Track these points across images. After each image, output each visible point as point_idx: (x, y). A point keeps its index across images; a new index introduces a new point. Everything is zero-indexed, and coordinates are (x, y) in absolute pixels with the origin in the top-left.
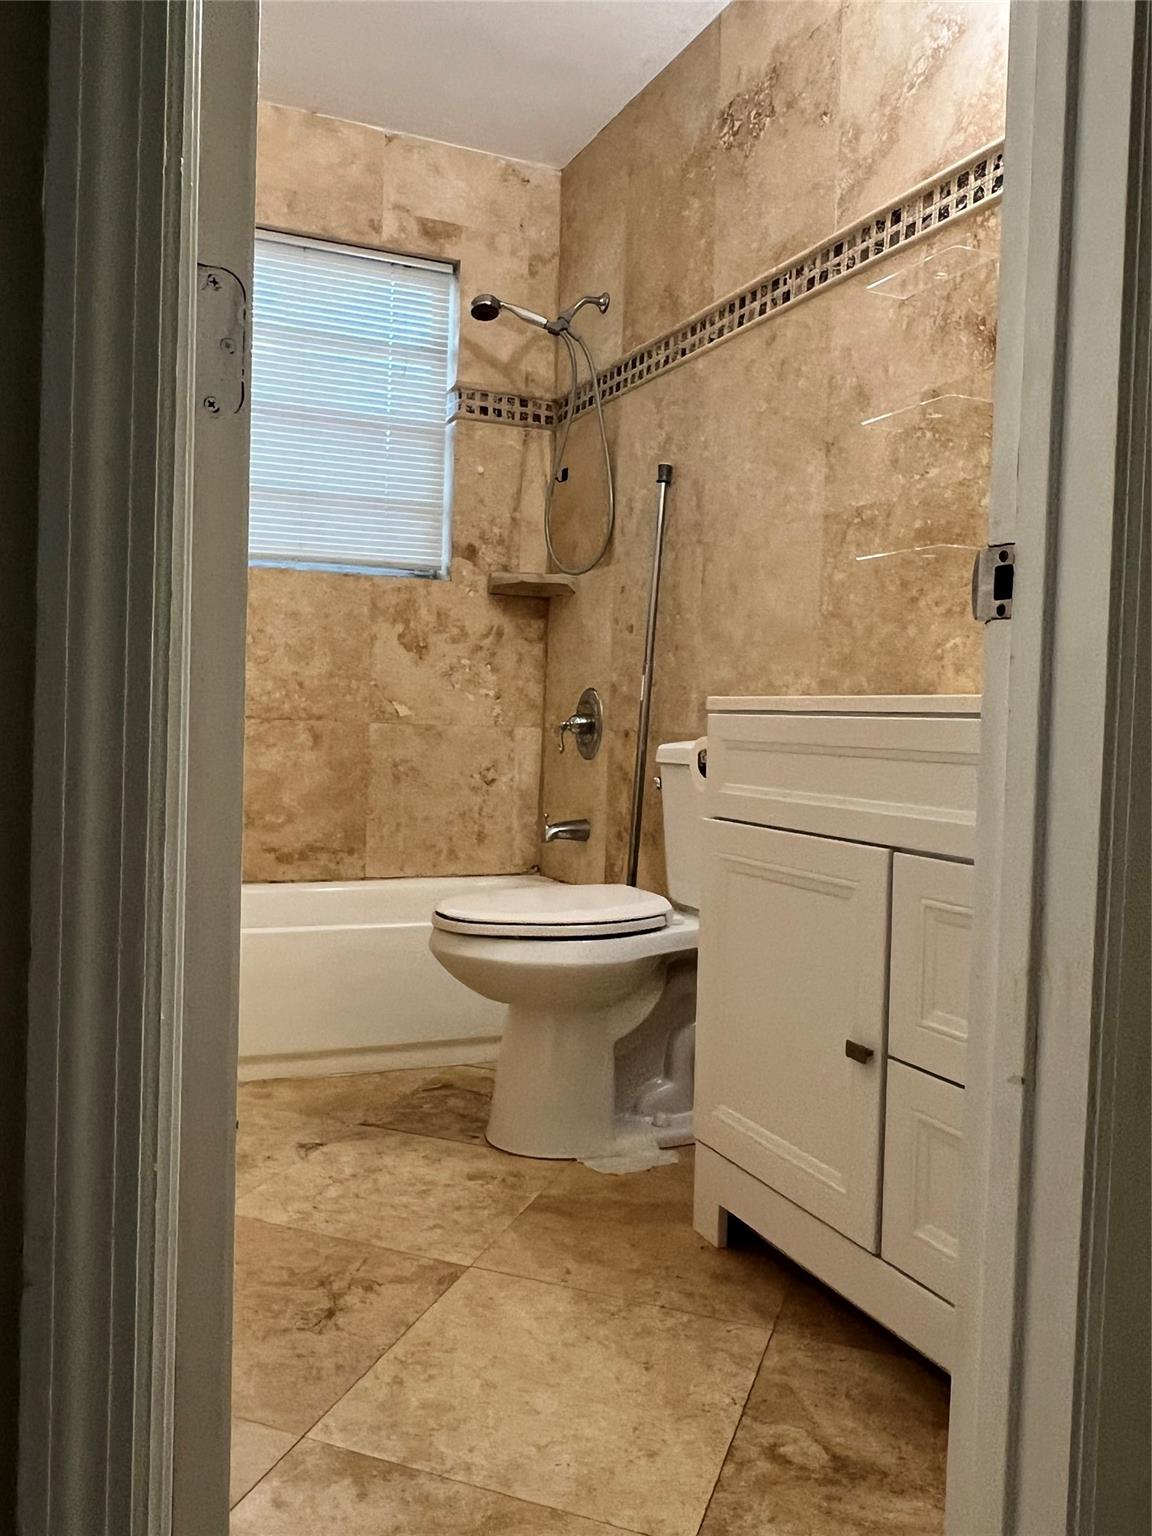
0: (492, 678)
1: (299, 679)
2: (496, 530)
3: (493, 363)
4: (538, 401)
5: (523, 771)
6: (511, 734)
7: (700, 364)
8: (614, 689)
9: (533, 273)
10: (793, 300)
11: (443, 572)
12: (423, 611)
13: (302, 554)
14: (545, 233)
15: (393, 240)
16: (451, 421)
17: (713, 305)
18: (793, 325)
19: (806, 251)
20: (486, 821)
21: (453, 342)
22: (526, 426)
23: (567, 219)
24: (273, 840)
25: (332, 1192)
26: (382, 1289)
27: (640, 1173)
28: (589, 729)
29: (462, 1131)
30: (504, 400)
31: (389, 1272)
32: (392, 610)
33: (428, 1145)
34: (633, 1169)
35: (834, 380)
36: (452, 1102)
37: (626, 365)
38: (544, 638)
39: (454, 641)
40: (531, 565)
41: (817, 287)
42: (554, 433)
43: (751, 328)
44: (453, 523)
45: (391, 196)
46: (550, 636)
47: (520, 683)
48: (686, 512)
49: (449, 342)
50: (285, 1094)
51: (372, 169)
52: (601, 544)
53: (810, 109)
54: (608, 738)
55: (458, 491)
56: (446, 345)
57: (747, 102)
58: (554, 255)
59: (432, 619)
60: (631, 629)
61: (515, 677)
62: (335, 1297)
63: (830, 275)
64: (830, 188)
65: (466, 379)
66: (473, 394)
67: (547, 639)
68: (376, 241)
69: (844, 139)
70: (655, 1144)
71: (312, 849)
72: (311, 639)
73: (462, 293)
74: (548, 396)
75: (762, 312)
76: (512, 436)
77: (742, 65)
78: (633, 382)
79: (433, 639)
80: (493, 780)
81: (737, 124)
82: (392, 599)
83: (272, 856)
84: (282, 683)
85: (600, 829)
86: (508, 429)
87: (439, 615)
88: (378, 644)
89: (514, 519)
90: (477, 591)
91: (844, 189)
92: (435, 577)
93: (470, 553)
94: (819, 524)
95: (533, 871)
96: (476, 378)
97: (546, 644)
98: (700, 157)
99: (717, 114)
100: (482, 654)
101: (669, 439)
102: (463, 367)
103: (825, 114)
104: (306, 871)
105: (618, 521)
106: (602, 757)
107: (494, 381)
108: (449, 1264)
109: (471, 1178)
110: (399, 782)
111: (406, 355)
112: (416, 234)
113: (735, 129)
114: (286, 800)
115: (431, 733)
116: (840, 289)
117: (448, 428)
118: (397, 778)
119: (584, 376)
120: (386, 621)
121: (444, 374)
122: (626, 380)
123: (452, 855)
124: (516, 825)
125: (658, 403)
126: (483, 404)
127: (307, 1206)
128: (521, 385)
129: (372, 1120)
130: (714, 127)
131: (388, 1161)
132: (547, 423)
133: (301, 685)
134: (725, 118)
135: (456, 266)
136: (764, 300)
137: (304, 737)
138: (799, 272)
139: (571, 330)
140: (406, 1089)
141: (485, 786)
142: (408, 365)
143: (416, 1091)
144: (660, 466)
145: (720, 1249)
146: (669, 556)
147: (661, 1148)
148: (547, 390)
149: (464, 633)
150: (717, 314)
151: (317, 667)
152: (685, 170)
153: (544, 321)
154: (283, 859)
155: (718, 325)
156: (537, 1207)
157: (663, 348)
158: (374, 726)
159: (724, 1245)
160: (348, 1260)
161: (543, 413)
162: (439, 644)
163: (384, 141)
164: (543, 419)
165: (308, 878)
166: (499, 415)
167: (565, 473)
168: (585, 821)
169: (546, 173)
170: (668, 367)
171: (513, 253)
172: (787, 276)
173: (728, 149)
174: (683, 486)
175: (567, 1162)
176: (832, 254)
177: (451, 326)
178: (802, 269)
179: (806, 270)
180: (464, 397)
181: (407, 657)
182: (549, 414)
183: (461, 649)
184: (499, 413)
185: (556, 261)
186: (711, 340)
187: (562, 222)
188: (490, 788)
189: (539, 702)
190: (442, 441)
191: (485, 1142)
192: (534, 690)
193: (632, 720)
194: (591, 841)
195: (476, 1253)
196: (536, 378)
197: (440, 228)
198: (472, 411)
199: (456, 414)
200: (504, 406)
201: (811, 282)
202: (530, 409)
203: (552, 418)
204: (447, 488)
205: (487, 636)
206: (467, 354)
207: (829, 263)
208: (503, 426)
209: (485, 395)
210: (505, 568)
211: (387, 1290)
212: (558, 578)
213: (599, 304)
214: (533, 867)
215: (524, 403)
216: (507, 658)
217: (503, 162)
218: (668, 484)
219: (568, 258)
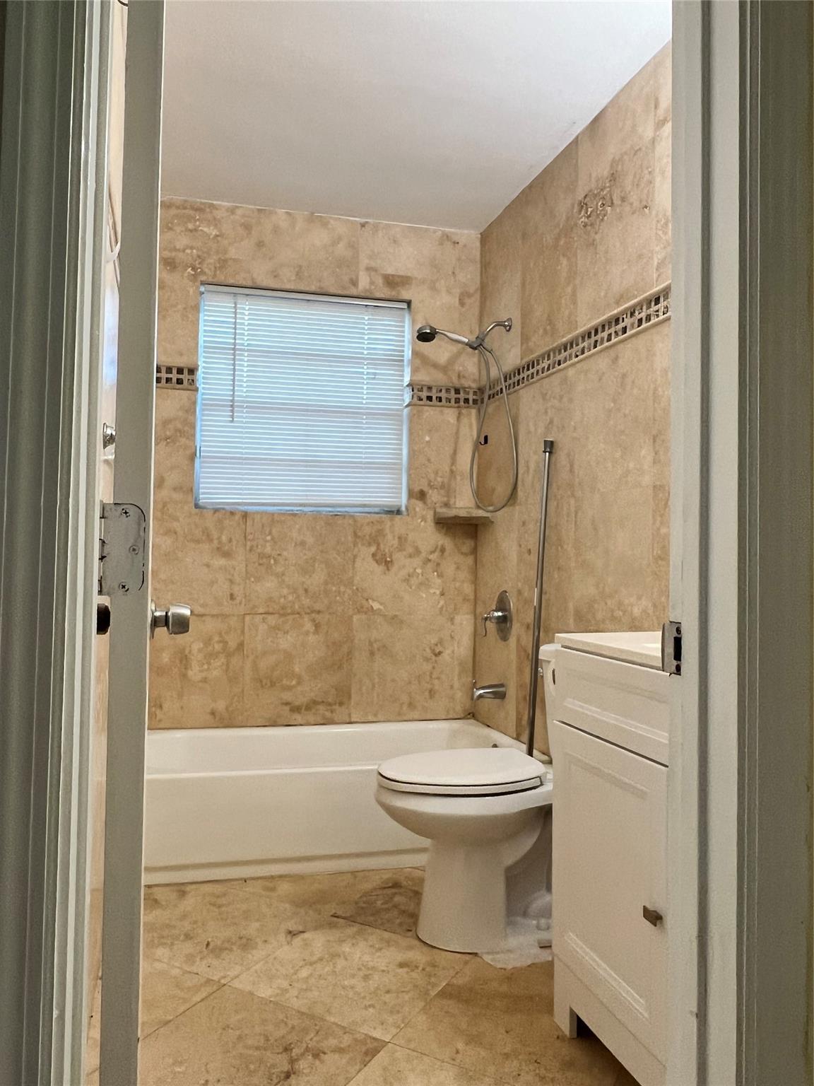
0: (439, 581)
1: (305, 586)
2: (439, 479)
3: (435, 366)
4: (467, 390)
5: (460, 647)
6: (452, 620)
7: (571, 372)
8: (520, 592)
9: (462, 304)
10: (629, 333)
11: (403, 509)
12: (390, 537)
13: (307, 502)
14: (470, 276)
15: (366, 291)
16: (407, 406)
17: (577, 332)
18: (628, 351)
19: (636, 301)
20: (436, 682)
21: (408, 354)
22: (459, 407)
23: (485, 265)
24: (287, 696)
25: (304, 973)
26: (325, 1057)
27: (521, 969)
28: (504, 620)
29: (401, 924)
30: (443, 391)
31: (332, 1042)
32: (367, 537)
33: (375, 936)
34: (518, 965)
35: (657, 392)
36: (397, 899)
37: (524, 368)
38: (474, 551)
39: (410, 556)
40: (464, 504)
41: (644, 325)
42: (479, 411)
43: (601, 351)
44: (409, 476)
45: (364, 262)
46: (479, 548)
47: (458, 584)
48: (563, 475)
49: (405, 354)
50: (284, 888)
51: (352, 246)
52: (509, 492)
53: (636, 204)
54: (516, 629)
55: (412, 454)
56: (403, 356)
57: (596, 195)
58: (477, 290)
59: (396, 542)
60: (529, 552)
61: (454, 580)
62: (292, 1061)
63: (652, 318)
64: (652, 258)
65: (415, 378)
66: (422, 388)
67: (476, 552)
68: (354, 291)
69: (659, 225)
70: (536, 944)
71: (315, 703)
72: (314, 559)
73: (413, 322)
74: (474, 385)
75: (609, 339)
76: (450, 415)
77: (594, 170)
78: (528, 380)
79: (397, 556)
80: (440, 653)
81: (590, 210)
82: (367, 530)
83: (287, 708)
84: (294, 591)
85: (512, 692)
86: (447, 411)
87: (400, 538)
88: (358, 561)
89: (452, 471)
90: (426, 522)
91: (659, 259)
92: (399, 512)
93: (422, 495)
94: (650, 491)
95: (469, 716)
96: (425, 377)
97: (476, 555)
98: (568, 231)
99: (577, 202)
100: (430, 565)
101: (551, 422)
102: (414, 371)
103: (646, 207)
104: (311, 719)
105: (520, 476)
106: (512, 641)
107: (437, 378)
108: (375, 1039)
109: (401, 965)
110: (374, 655)
111: (375, 364)
112: (381, 285)
113: (589, 213)
114: (297, 670)
115: (395, 620)
116: (659, 328)
117: (406, 411)
118: (372, 654)
119: (494, 372)
120: (363, 545)
121: (402, 376)
122: (523, 378)
123: (411, 705)
124: (456, 685)
125: (544, 396)
126: (429, 394)
127: (285, 984)
128: (455, 379)
129: (339, 913)
130: (575, 211)
131: (346, 948)
132: (473, 404)
133: (306, 591)
134: (582, 205)
135: (409, 303)
136: (610, 331)
137: (309, 626)
138: (632, 314)
139: (485, 345)
140: (368, 886)
141: (434, 658)
142: (377, 371)
143: (375, 889)
144: (545, 441)
145: (572, 1039)
146: (552, 505)
147: (541, 947)
148: (474, 381)
149: (418, 551)
150: (580, 339)
151: (317, 579)
152: (557, 239)
153: (466, 340)
154: (296, 709)
155: (581, 346)
156: (443, 994)
157: (546, 359)
158: (355, 618)
159: (575, 1036)
160: (305, 1031)
161: (471, 397)
162: (400, 558)
163: (359, 226)
164: (471, 402)
165: (313, 723)
166: (440, 401)
167: (486, 438)
168: (502, 685)
169: (469, 236)
170: (549, 372)
171: (449, 292)
172: (625, 316)
173: (585, 226)
174: (561, 457)
175: (471, 956)
176: (653, 303)
177: (406, 343)
178: (634, 312)
179: (637, 313)
180: (415, 391)
181: (379, 569)
182: (475, 397)
183: (417, 561)
184: (440, 399)
185: (478, 296)
186: (577, 356)
187: (481, 268)
188: (437, 658)
189: (472, 597)
190: (402, 421)
191: (415, 935)
192: (468, 589)
193: (530, 617)
194: (506, 700)
195: (394, 1031)
196: (467, 375)
197: (398, 280)
198: (421, 399)
199: (410, 402)
200: (443, 395)
201: (640, 321)
202: (462, 396)
203: (477, 400)
204: (405, 452)
205: (432, 552)
206: (418, 361)
207: (651, 309)
208: (442, 408)
209: (430, 388)
210: (446, 505)
211: (330, 1058)
212: (481, 513)
213: (505, 326)
214: (469, 714)
215: (457, 391)
216: (449, 568)
217: (440, 232)
218: (550, 453)
219: (486, 292)
